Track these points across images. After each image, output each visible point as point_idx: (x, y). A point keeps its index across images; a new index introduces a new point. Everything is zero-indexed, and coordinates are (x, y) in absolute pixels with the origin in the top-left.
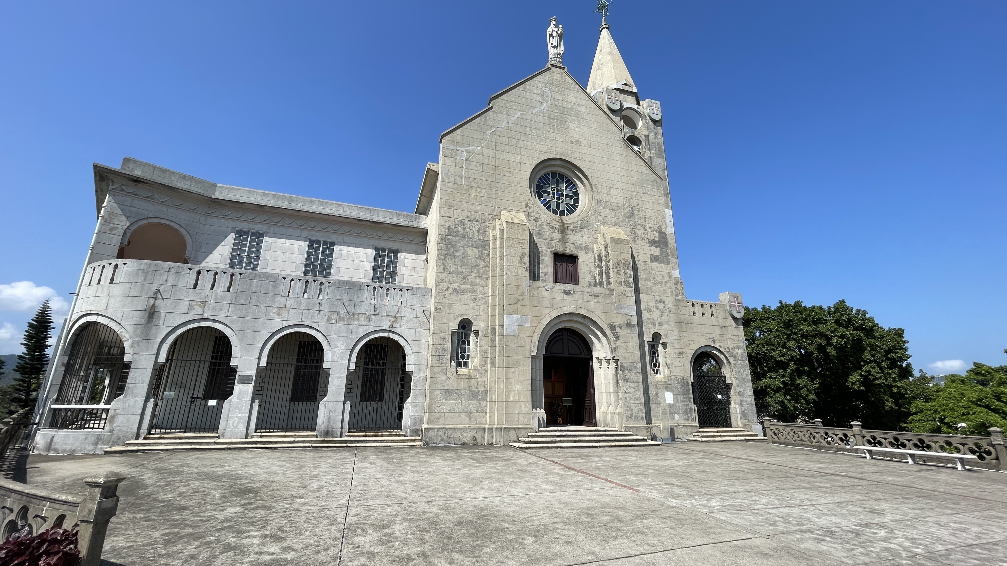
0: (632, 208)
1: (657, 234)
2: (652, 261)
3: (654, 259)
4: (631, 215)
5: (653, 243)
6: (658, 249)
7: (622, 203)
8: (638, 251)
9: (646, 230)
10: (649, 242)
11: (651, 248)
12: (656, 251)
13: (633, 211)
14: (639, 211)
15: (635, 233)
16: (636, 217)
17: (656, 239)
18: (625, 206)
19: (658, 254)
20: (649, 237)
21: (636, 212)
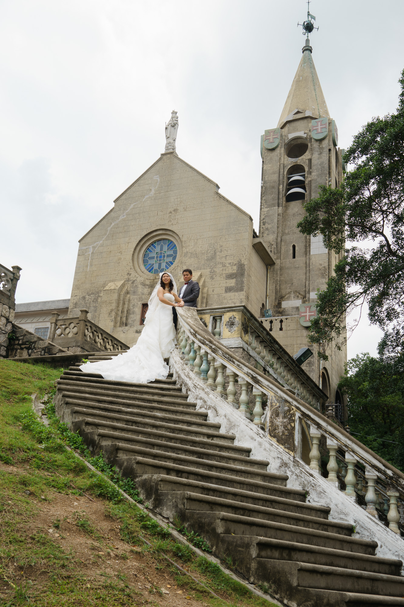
0: (215, 251)
1: (235, 268)
2: (226, 292)
3: (229, 290)
4: (213, 257)
5: (230, 276)
6: (234, 280)
7: (207, 249)
8: (214, 286)
9: (225, 266)
10: (226, 276)
11: (227, 281)
12: (232, 283)
13: (215, 253)
14: (221, 251)
15: (214, 271)
16: (218, 257)
17: (234, 272)
18: (210, 251)
19: (233, 285)
20: (227, 272)
21: (218, 253)
